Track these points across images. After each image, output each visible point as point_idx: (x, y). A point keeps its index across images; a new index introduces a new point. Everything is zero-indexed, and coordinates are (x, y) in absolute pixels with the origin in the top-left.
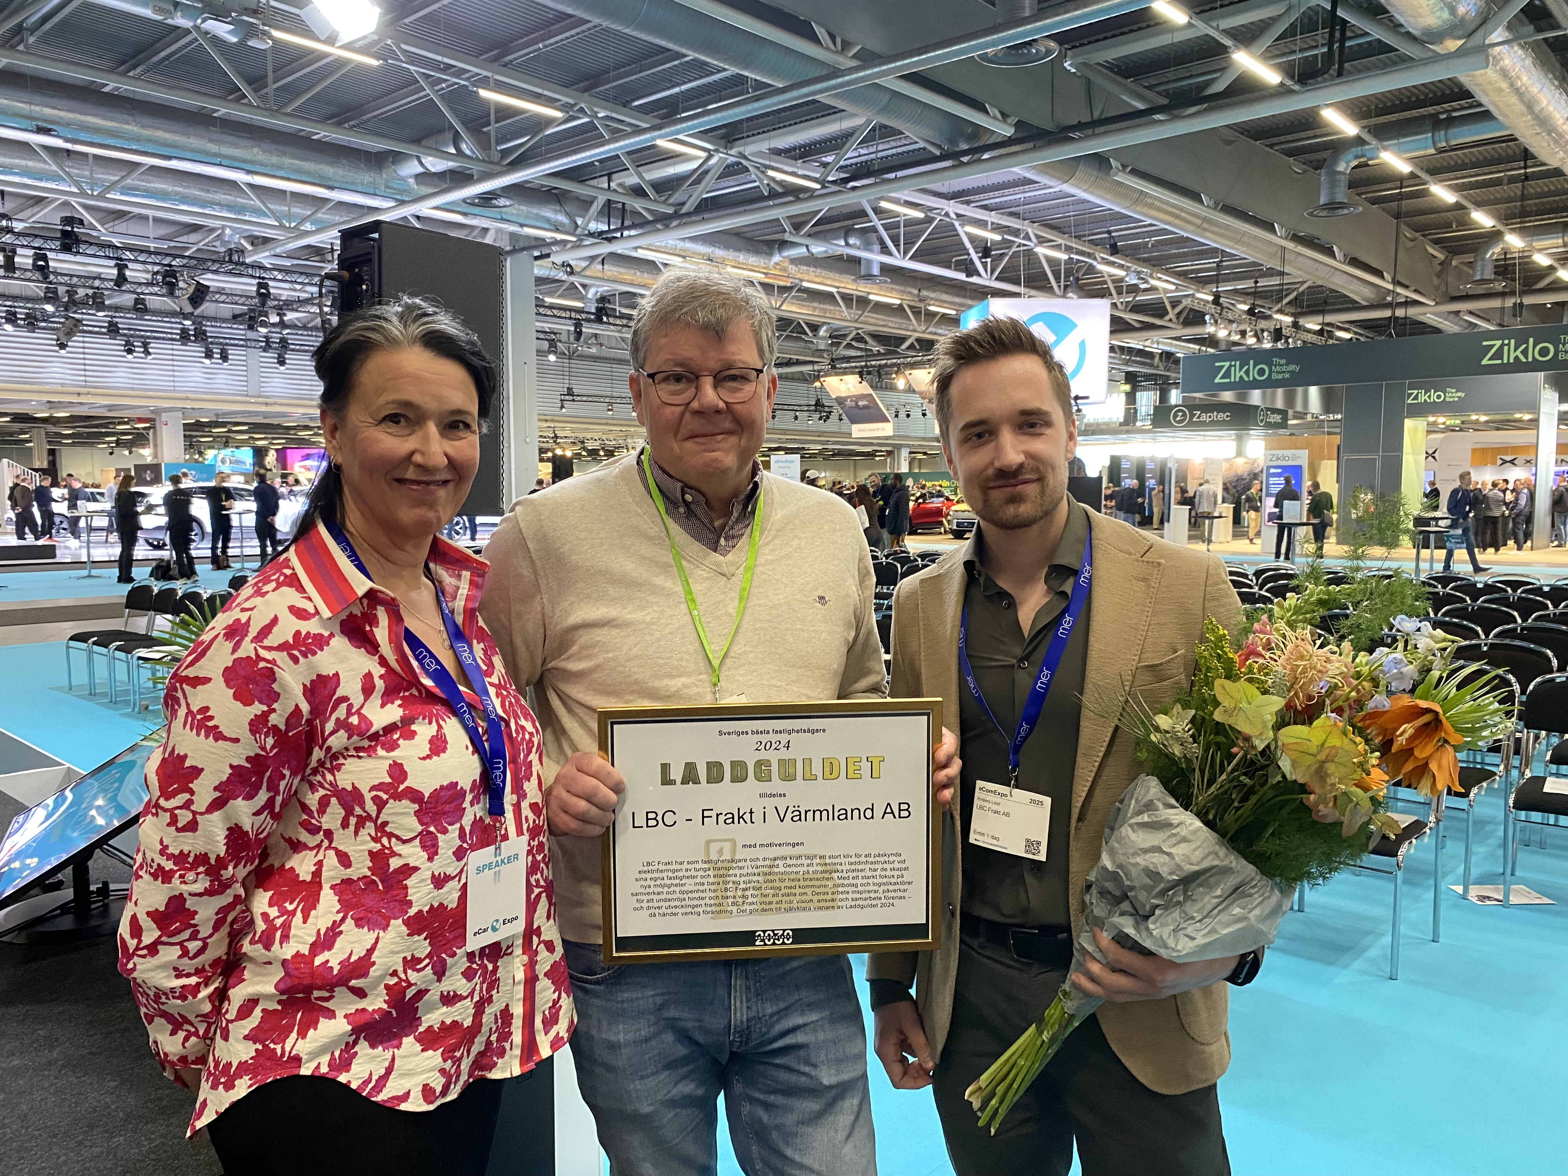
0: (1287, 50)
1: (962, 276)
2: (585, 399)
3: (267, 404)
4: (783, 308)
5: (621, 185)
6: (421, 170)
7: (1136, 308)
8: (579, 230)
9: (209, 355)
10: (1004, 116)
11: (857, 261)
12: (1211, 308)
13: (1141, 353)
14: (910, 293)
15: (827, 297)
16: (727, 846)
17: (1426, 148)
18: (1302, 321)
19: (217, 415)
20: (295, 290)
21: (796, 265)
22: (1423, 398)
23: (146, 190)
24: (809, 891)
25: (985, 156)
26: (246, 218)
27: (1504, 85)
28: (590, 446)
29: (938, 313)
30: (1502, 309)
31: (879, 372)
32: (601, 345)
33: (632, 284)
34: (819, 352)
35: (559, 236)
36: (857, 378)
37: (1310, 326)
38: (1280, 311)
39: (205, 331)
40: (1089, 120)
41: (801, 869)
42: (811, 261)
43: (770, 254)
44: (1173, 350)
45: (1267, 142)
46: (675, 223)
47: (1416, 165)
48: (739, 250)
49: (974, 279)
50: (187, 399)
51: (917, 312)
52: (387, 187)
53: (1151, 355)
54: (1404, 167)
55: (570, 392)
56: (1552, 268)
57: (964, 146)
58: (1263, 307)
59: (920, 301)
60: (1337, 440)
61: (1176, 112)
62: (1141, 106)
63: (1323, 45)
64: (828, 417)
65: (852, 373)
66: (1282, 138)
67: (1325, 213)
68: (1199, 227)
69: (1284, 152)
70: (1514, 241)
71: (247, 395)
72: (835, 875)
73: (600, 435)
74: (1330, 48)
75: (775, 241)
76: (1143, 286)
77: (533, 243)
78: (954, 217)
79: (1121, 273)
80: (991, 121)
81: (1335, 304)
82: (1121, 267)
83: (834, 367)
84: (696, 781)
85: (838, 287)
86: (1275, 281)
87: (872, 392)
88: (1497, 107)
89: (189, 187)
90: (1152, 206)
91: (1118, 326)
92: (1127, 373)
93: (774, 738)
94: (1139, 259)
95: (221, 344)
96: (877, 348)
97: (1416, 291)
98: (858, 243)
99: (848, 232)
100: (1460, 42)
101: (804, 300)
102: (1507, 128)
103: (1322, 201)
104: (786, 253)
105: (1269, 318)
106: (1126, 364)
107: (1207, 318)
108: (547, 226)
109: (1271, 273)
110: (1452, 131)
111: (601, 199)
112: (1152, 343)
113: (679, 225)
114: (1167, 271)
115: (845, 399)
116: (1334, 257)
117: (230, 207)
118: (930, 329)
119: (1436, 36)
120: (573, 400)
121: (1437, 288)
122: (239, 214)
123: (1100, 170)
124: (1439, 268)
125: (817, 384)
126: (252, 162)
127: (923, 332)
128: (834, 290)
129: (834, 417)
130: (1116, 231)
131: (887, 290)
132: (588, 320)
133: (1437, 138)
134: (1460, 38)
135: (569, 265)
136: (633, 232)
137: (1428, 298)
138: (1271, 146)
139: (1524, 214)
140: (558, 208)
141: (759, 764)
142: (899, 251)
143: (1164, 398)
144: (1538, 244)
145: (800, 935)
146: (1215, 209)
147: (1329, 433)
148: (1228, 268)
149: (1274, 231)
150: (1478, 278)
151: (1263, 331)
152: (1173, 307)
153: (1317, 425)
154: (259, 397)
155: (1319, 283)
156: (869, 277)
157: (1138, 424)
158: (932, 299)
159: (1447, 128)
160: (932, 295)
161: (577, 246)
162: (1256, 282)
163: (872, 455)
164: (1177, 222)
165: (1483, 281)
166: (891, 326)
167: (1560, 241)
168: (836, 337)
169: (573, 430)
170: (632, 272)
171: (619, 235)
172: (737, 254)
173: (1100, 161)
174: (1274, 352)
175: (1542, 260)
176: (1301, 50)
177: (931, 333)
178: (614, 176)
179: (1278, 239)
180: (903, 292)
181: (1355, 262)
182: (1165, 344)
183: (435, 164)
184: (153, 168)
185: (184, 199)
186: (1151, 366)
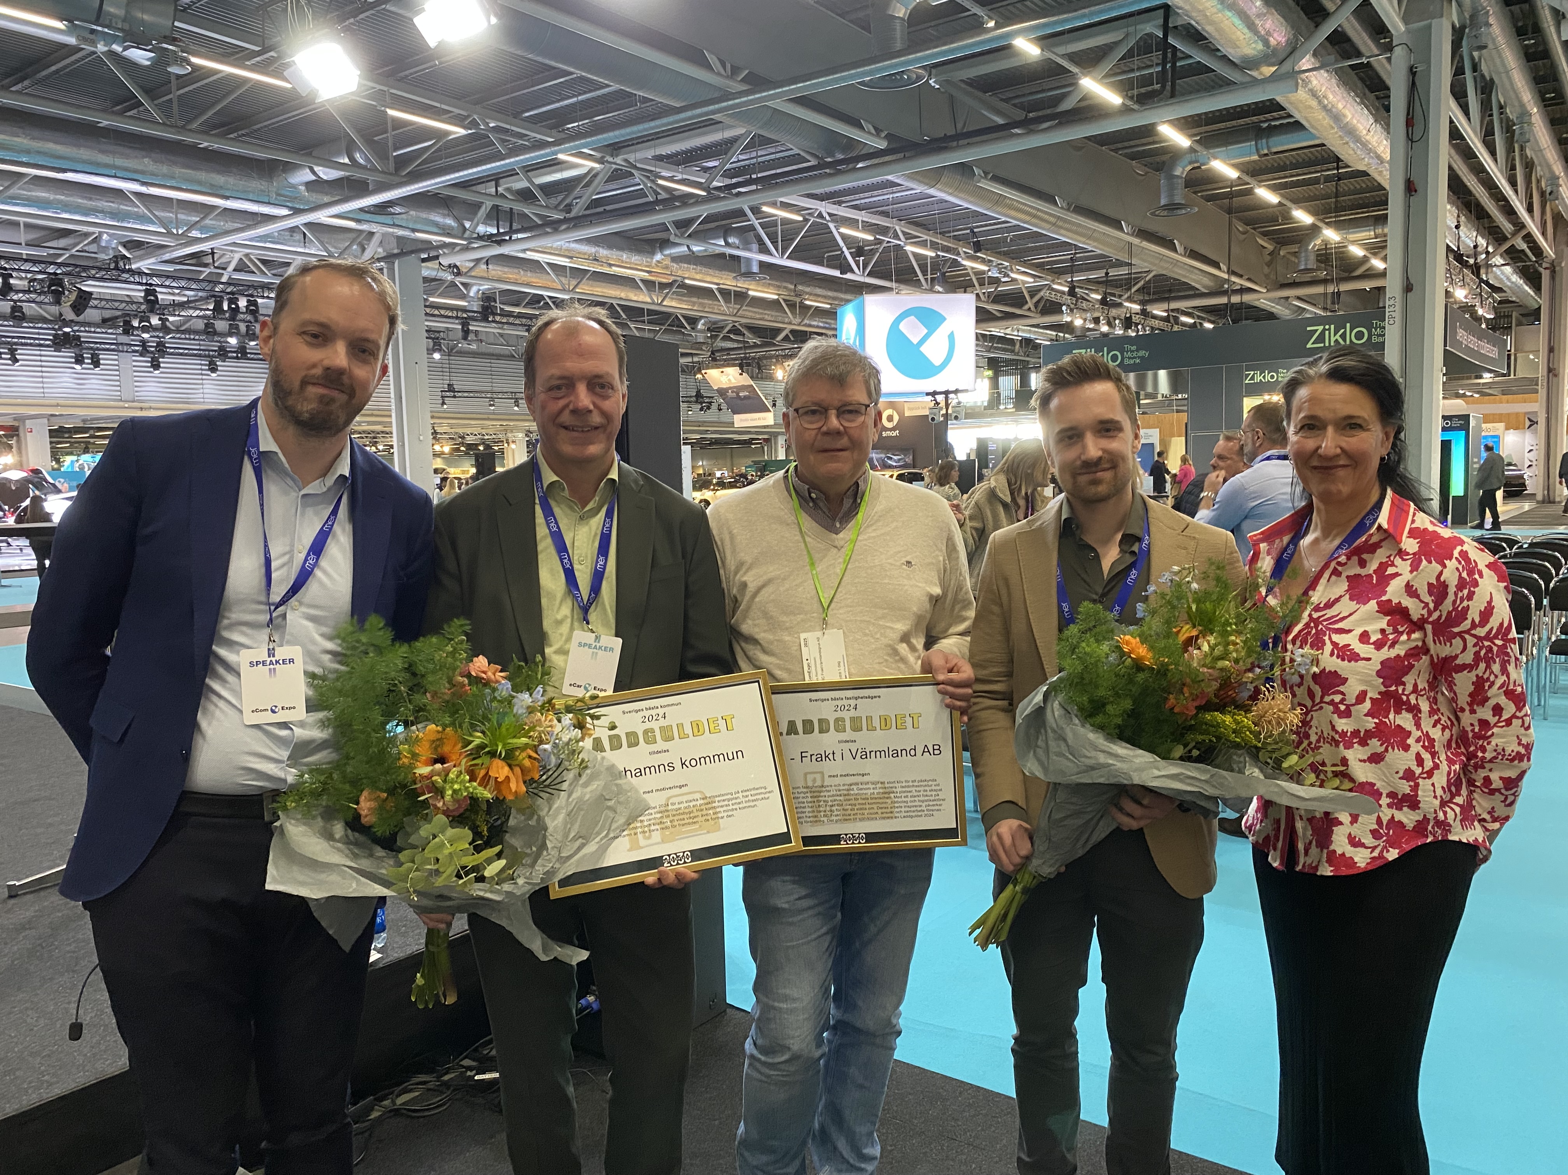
0: (1126, 69)
1: (836, 273)
2: (466, 394)
3: (141, 409)
4: (665, 303)
5: (508, 190)
6: (314, 178)
7: (998, 298)
8: (468, 233)
9: (79, 360)
10: (878, 131)
11: (736, 259)
12: (1067, 299)
13: (1002, 340)
14: (785, 288)
15: (707, 293)
16: (818, 776)
17: (1250, 154)
18: (1149, 308)
19: (84, 421)
20: (173, 294)
21: (677, 263)
22: (1258, 378)
23: (28, 199)
24: (875, 806)
25: (860, 165)
26: (129, 225)
27: (1314, 103)
28: (470, 440)
29: (811, 306)
30: (1325, 294)
31: (758, 363)
32: (481, 341)
33: (516, 283)
34: (698, 345)
35: (448, 240)
36: (737, 370)
37: (1156, 312)
38: (1130, 299)
39: (79, 337)
40: (954, 133)
41: (869, 792)
42: (692, 259)
43: (653, 253)
44: (1033, 336)
45: (1113, 147)
46: (564, 227)
47: (1243, 171)
48: (621, 249)
49: (848, 276)
50: (58, 405)
51: (792, 306)
52: (278, 195)
53: (1012, 342)
54: (1233, 174)
55: (451, 388)
56: (1365, 259)
57: (840, 156)
58: (1114, 295)
59: (796, 296)
60: (1184, 417)
61: (1031, 127)
62: (1000, 121)
63: (1157, 64)
64: (709, 408)
65: (734, 365)
66: (1126, 144)
67: (1165, 213)
68: (1054, 224)
69: (1126, 155)
70: (1331, 235)
71: (121, 400)
72: (892, 795)
73: (479, 430)
74: (1164, 67)
75: (656, 240)
76: (1003, 280)
77: (420, 246)
78: (828, 218)
79: (984, 268)
80: (866, 136)
81: (1179, 291)
82: (983, 261)
83: (714, 360)
84: (797, 733)
85: (717, 284)
86: (1124, 271)
87: (752, 383)
88: (1308, 121)
89: (71, 196)
90: (1010, 207)
91: (983, 316)
92: (989, 359)
93: (845, 702)
94: (1000, 253)
95: (92, 348)
96: (752, 340)
97: (1249, 280)
98: (737, 242)
99: (726, 232)
100: (1274, 69)
101: (683, 295)
102: (1318, 138)
103: (1163, 202)
104: (667, 252)
105: (1120, 305)
106: (989, 351)
107: (1064, 308)
108: (435, 230)
109: (1119, 264)
110: (1274, 140)
111: (488, 204)
112: (1013, 330)
113: (568, 229)
114: (1025, 264)
115: (726, 390)
116: (1175, 250)
117: (114, 215)
118: (806, 321)
119: (1253, 63)
120: (454, 397)
121: (1267, 276)
122: (122, 221)
123: (963, 174)
124: (1269, 258)
125: (699, 376)
126: (142, 172)
127: (799, 325)
128: (714, 287)
129: (714, 406)
130: (978, 227)
131: (764, 285)
132: (474, 319)
133: (1259, 146)
134: (1273, 65)
135: (456, 266)
136: (520, 236)
137: (1260, 286)
138: (1116, 150)
139: (1339, 209)
140: (446, 212)
141: (837, 720)
142: (777, 250)
143: (1025, 382)
144: (1352, 237)
145: (871, 837)
146: (1068, 210)
147: (1178, 411)
148: (1081, 259)
149: (1121, 229)
150: (1302, 267)
151: (1115, 319)
152: (1032, 297)
153: (1166, 404)
154: (133, 401)
155: (1164, 272)
156: (748, 274)
157: (1002, 407)
158: (807, 293)
159: (1268, 137)
160: (808, 289)
161: (466, 249)
162: (1107, 274)
163: (750, 442)
164: (1034, 220)
165: (1307, 270)
166: (767, 319)
167: (1372, 233)
168: (714, 329)
169: (451, 426)
170: (516, 271)
171: (507, 238)
172: (620, 253)
173: (965, 169)
174: (1126, 339)
175: (1357, 251)
176: (1139, 69)
177: (806, 325)
178: (501, 181)
179: (1125, 236)
180: (779, 287)
181: (1194, 255)
182: (1024, 331)
183: (326, 174)
184: (36, 177)
185: (67, 208)
186: (1013, 351)
